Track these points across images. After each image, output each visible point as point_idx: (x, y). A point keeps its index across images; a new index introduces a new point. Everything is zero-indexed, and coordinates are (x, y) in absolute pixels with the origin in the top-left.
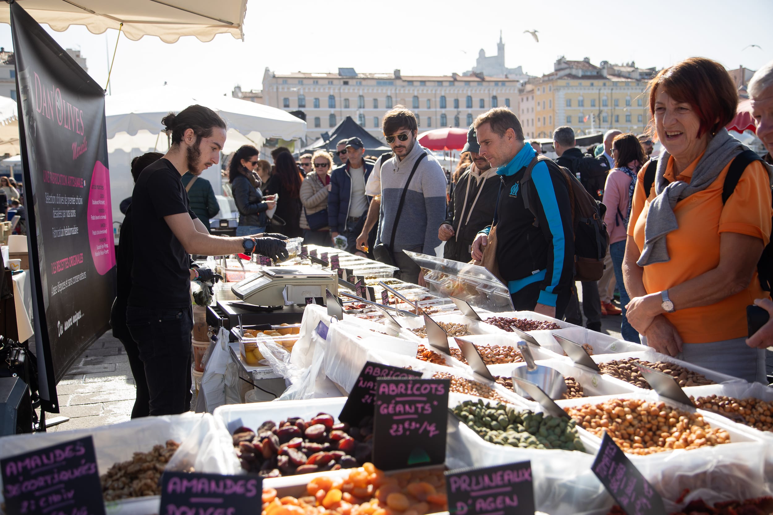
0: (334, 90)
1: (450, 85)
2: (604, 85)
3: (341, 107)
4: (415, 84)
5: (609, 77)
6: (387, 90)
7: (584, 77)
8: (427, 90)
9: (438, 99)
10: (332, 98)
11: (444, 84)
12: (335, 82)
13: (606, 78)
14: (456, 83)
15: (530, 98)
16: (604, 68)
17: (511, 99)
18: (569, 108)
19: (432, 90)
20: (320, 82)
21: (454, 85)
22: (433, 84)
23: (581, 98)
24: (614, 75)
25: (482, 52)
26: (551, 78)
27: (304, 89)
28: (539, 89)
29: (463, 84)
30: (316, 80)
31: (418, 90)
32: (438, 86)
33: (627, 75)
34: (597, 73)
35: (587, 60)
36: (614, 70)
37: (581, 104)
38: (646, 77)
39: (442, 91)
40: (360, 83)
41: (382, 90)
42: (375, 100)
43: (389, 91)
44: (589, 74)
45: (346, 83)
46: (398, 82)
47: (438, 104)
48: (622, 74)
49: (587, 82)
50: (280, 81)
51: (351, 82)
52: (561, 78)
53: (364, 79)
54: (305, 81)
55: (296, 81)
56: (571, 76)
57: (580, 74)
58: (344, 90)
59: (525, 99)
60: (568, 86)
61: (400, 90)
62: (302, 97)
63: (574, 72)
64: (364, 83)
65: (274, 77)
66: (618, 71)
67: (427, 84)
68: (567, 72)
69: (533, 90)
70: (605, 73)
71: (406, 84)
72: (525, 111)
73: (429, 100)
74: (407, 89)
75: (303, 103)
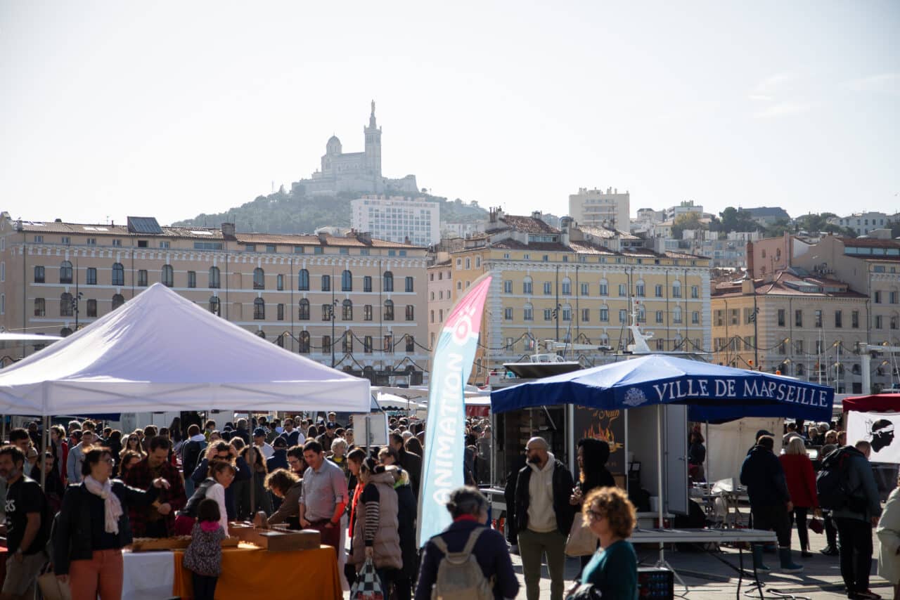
0: (123, 254)
1: (316, 253)
2: (565, 259)
3: (133, 285)
4: (258, 248)
5: (572, 246)
6: (212, 257)
7: (533, 246)
8: (279, 260)
9: (296, 275)
10: (118, 268)
11: (307, 250)
12: (125, 242)
13: (569, 249)
14: (326, 250)
15: (445, 275)
16: (564, 232)
17: (415, 277)
18: (508, 295)
19: (286, 260)
20: (99, 241)
21: (322, 253)
22: (287, 249)
23: (528, 280)
24: (582, 243)
25: (334, 142)
26: (479, 243)
27: (71, 252)
28: (459, 262)
29: (337, 251)
30: (91, 238)
31: (264, 260)
32: (297, 253)
33: (602, 244)
34: (554, 239)
35: (537, 216)
36: (582, 234)
37: (528, 289)
38: (633, 249)
39: (303, 262)
40: (167, 245)
41: (204, 257)
42: (192, 274)
43: (216, 259)
44: (540, 240)
45: (143, 244)
46: (231, 246)
47: (296, 284)
48: (595, 241)
49: (537, 255)
50: (30, 238)
51: (151, 242)
52: (495, 246)
53: (173, 238)
54: (73, 239)
55: (58, 239)
56: (512, 244)
57: (526, 239)
58: (139, 255)
59: (436, 277)
60: (506, 260)
61: (233, 258)
62: (68, 265)
63: (517, 236)
64: (173, 244)
65: (20, 230)
66: (588, 236)
67: (279, 249)
68: (505, 235)
69: (450, 261)
70: (566, 240)
71: (243, 248)
72: (437, 295)
73: (281, 276)
74: (246, 256)
75: (69, 276)
